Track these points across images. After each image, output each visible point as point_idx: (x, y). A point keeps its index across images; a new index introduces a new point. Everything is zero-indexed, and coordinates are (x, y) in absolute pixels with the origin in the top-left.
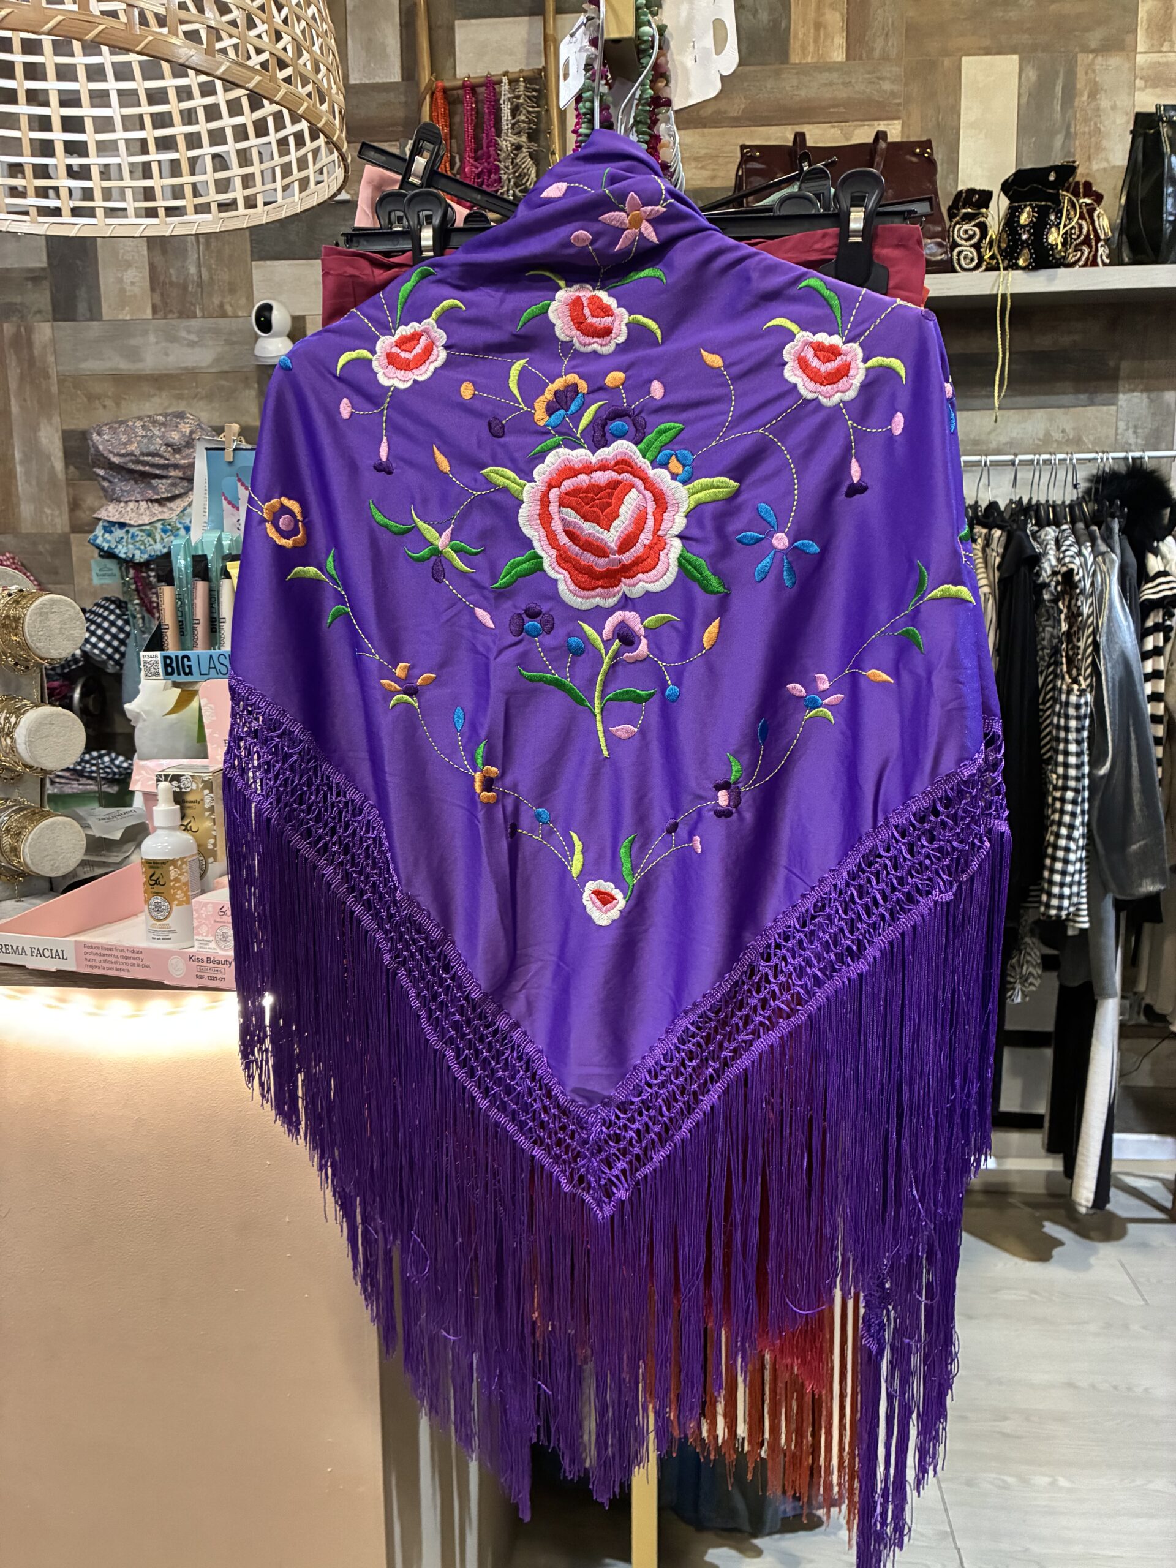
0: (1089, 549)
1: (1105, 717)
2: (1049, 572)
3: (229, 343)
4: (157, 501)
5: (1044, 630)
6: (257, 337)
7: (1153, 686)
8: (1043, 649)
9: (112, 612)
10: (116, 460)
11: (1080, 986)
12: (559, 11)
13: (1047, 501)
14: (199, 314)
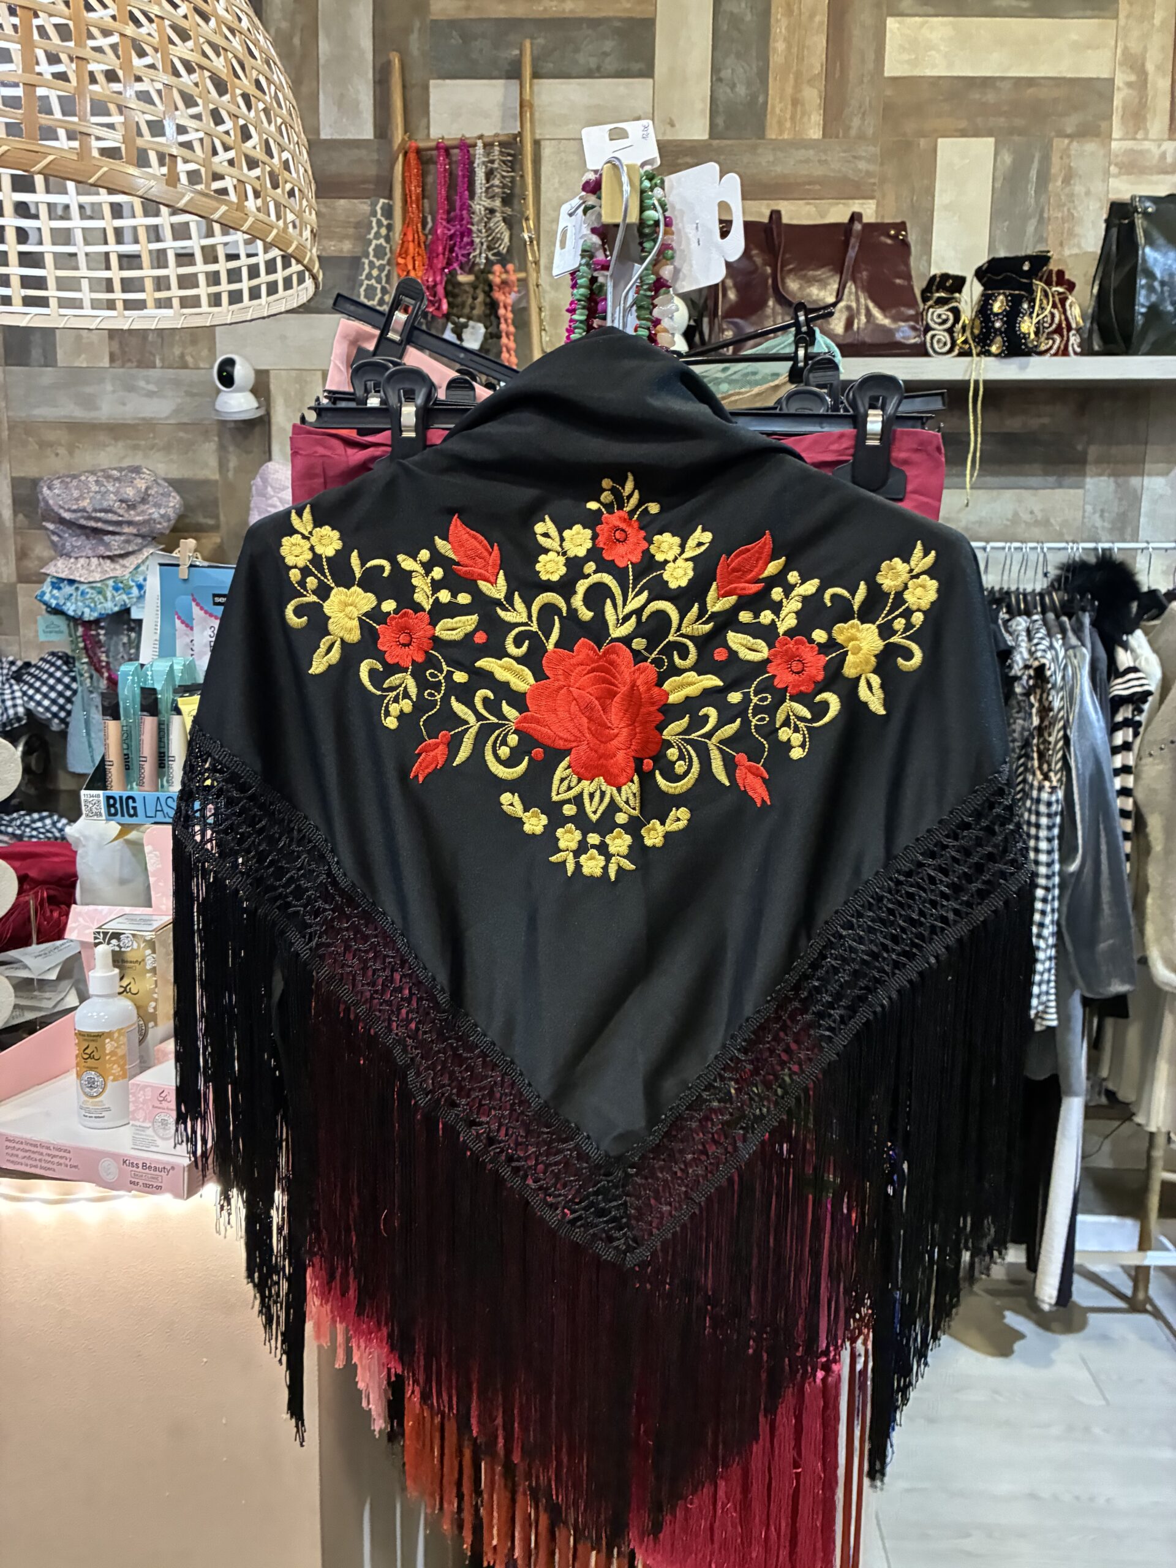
0: (1060, 642)
1: (1074, 813)
2: (1021, 665)
3: (189, 394)
4: (109, 557)
5: (1015, 723)
6: (219, 391)
7: (1122, 781)
8: (1014, 741)
9: (58, 668)
10: (67, 515)
11: (1045, 1080)
12: (536, 75)
13: (1018, 589)
14: (158, 363)
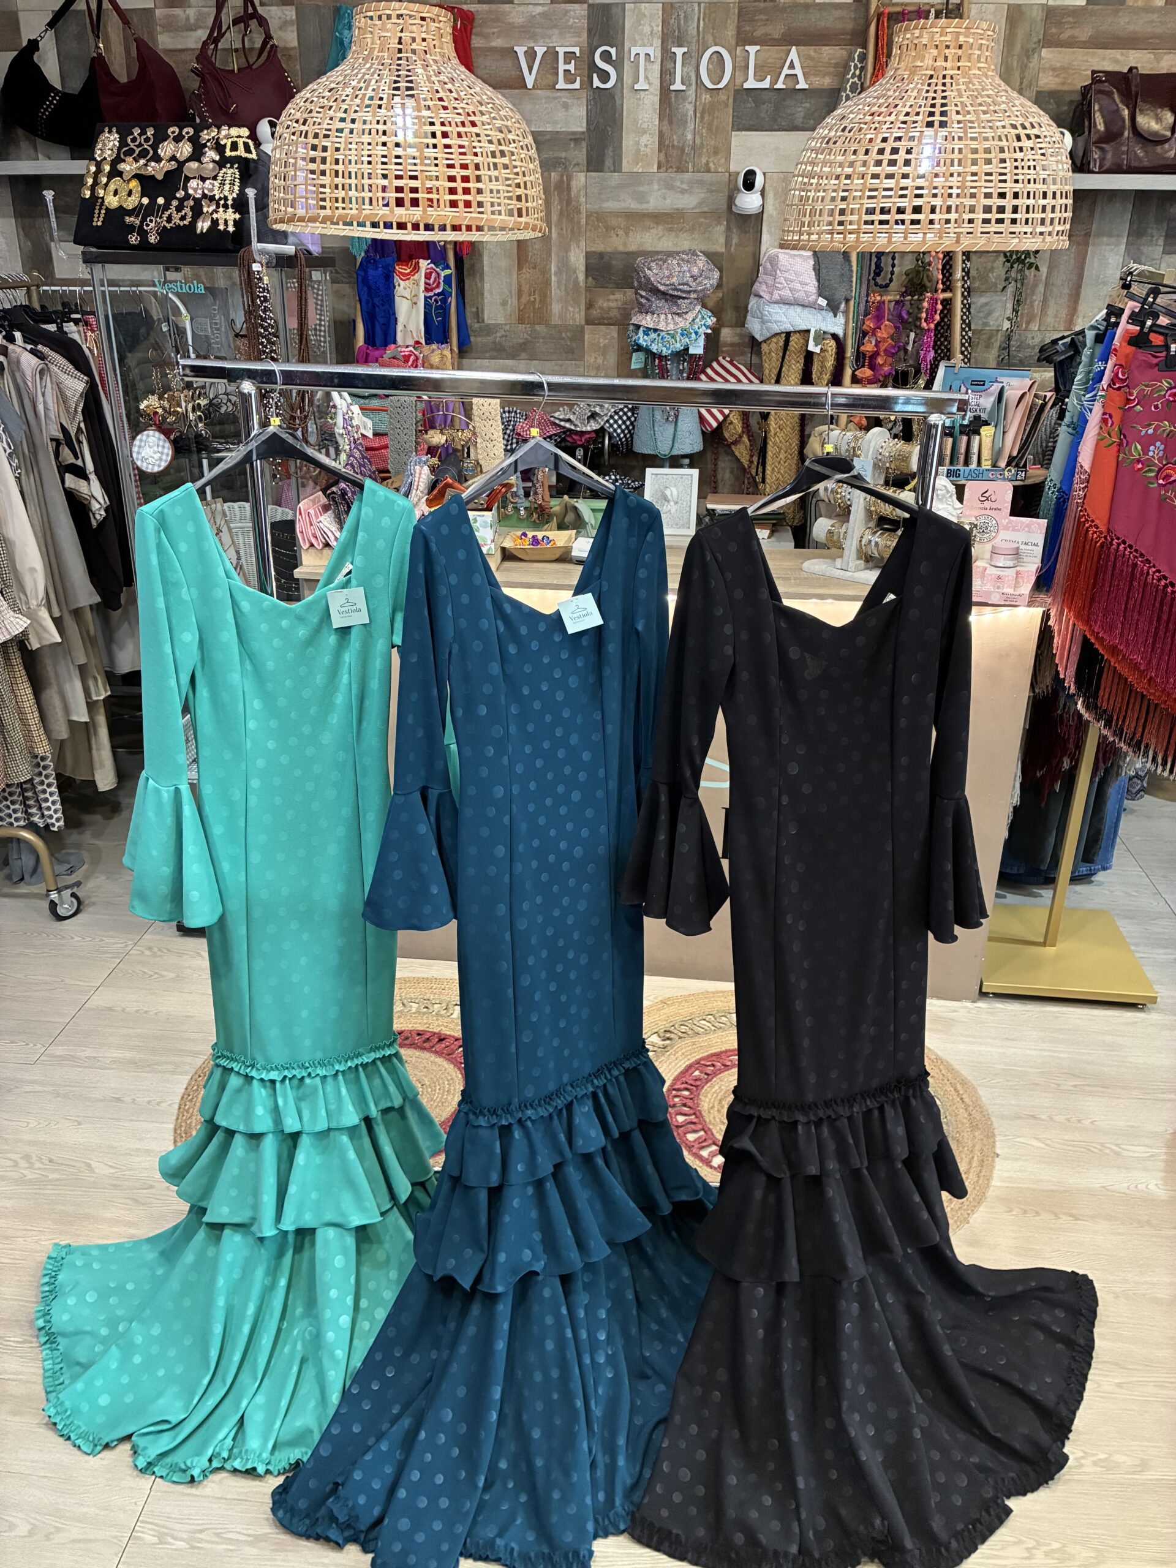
3: (708, 191)
4: (678, 314)
14: (691, 169)
